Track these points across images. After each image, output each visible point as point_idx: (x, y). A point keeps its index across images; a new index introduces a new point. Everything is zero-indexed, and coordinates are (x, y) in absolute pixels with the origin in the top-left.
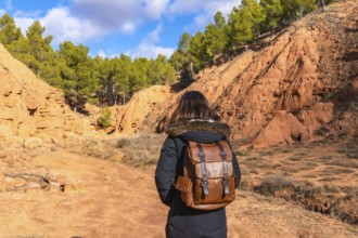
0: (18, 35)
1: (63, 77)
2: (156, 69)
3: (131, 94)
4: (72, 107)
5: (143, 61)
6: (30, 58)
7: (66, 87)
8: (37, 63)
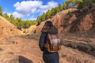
0: (8, 17)
1: (17, 24)
2: (34, 22)
3: (29, 26)
4: (19, 29)
5: (31, 21)
6: (11, 21)
7: (18, 26)
8: (12, 21)
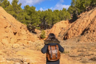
0: (8, 4)
1: (26, 19)
2: (62, 14)
3: (53, 24)
4: (30, 31)
5: (57, 11)
6: (13, 13)
7: (27, 23)
8: (16, 14)
